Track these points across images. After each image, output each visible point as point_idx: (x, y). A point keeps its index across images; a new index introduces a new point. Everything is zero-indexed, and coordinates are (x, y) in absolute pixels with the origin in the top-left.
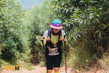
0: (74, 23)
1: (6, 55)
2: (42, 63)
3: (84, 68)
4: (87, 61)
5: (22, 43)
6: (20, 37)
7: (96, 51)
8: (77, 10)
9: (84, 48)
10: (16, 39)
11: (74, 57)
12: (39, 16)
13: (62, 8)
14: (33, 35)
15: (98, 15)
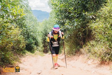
0: (66, 28)
1: (28, 48)
2: (50, 52)
3: (72, 54)
4: (74, 50)
5: (38, 41)
6: (36, 37)
7: (79, 44)
8: (67, 21)
9: (73, 43)
10: (34, 39)
11: (67, 48)
12: (48, 25)
13: (59, 20)
14: (44, 36)
15: (79, 23)
